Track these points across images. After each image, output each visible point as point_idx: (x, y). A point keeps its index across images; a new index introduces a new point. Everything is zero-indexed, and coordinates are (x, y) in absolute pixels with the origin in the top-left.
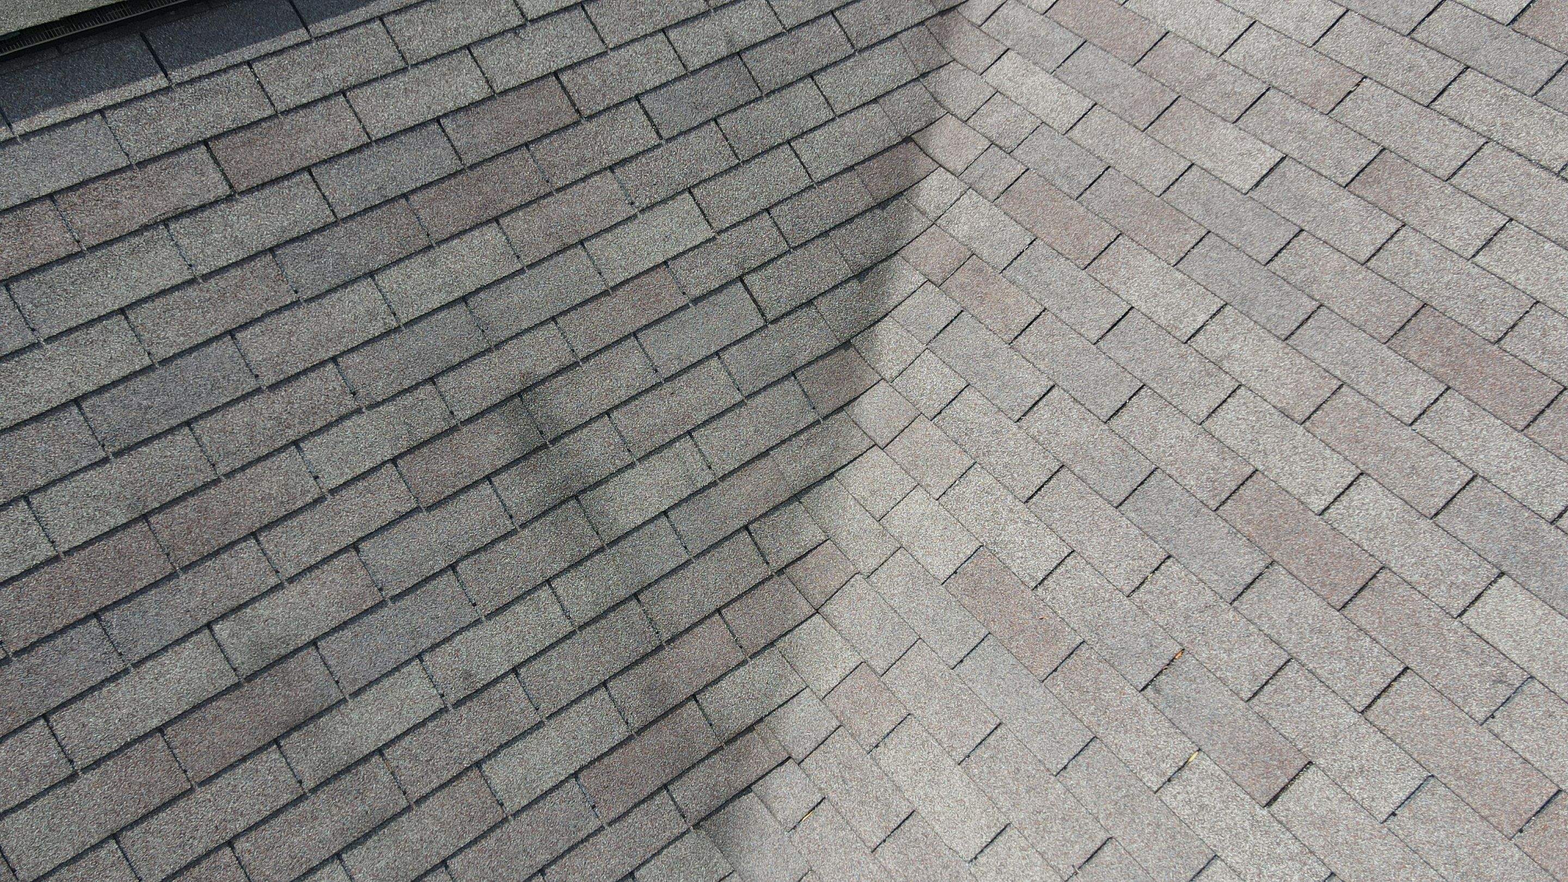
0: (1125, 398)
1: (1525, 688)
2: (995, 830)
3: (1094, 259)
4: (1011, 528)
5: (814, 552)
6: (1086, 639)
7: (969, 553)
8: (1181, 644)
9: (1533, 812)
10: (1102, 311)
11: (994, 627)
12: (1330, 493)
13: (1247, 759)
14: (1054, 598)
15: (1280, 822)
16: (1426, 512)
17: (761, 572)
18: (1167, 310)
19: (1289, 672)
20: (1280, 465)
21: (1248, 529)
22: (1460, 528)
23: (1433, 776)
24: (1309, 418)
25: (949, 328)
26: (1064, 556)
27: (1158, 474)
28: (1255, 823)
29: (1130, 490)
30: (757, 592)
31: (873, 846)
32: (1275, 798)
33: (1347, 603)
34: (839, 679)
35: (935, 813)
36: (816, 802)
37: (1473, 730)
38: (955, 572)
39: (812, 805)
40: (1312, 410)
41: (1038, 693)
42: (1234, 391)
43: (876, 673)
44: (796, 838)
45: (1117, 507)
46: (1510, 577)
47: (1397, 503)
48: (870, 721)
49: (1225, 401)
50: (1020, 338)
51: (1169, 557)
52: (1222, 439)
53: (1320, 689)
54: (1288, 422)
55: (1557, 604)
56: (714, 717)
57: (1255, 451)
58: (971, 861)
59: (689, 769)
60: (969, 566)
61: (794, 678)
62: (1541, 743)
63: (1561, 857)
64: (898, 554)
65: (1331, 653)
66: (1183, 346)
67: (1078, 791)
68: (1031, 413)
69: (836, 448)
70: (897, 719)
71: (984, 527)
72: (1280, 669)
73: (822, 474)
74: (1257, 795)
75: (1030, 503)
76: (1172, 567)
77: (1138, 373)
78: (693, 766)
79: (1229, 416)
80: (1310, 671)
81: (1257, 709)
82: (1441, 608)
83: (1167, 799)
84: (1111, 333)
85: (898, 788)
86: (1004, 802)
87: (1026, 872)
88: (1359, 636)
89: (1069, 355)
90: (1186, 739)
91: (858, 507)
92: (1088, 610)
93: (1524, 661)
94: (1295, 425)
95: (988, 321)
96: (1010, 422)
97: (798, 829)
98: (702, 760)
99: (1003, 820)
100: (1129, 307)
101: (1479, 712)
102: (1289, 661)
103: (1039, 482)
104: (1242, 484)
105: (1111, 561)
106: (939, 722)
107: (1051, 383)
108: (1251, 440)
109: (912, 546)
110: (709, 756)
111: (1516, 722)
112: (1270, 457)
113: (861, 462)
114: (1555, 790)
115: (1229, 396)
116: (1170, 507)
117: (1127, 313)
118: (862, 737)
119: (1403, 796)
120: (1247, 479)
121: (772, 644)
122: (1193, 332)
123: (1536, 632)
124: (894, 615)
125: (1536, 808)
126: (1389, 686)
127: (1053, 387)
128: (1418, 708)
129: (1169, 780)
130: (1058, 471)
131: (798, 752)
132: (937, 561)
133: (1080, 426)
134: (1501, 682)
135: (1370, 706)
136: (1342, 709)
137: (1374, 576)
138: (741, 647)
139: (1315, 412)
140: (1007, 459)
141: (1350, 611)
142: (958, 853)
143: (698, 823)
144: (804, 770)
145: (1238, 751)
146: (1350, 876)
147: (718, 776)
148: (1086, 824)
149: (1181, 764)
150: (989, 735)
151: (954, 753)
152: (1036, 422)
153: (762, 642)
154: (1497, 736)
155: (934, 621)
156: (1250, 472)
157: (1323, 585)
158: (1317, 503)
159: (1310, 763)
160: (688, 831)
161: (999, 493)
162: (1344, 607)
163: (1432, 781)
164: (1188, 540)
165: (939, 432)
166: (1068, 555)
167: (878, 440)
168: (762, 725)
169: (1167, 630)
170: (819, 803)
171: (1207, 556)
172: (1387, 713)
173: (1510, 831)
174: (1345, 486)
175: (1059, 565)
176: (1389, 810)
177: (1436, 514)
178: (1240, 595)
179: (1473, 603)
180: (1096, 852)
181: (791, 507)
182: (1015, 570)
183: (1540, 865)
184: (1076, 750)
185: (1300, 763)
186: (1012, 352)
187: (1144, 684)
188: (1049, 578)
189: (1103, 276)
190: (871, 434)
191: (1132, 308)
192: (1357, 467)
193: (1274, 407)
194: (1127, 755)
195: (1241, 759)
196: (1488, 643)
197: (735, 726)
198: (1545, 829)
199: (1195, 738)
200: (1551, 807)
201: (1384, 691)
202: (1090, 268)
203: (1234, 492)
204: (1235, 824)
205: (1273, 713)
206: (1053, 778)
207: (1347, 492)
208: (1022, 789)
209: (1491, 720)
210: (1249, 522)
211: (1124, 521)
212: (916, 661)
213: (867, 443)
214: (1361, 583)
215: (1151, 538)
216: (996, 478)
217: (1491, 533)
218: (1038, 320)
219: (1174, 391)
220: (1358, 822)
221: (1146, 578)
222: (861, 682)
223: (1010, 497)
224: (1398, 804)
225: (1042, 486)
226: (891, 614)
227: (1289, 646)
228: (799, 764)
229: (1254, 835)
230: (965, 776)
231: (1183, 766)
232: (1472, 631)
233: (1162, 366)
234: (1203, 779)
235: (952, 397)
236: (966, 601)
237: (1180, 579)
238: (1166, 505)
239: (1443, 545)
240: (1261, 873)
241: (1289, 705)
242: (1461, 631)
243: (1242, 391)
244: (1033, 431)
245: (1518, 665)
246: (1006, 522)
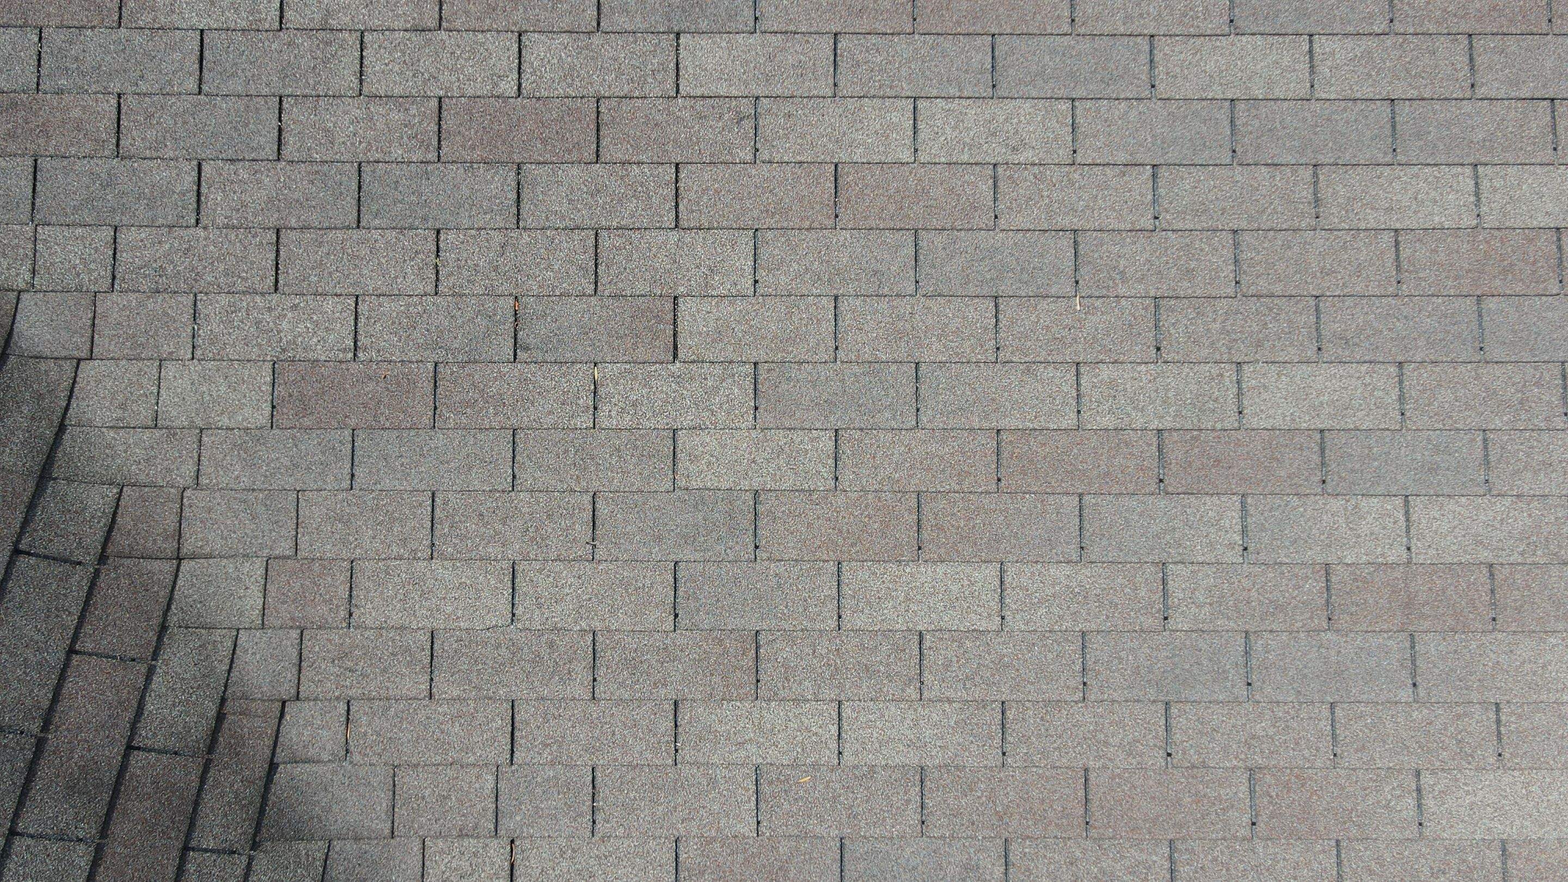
0: (275, 123)
1: (759, 110)
2: (507, 579)
3: (120, 8)
4: (285, 325)
5: (120, 511)
6: (436, 360)
7: (268, 379)
8: (511, 295)
9: (833, 196)
10: (177, 56)
11: (352, 422)
12: (511, 70)
13: (632, 338)
14: (379, 351)
15: (693, 362)
16: (590, 28)
17: (79, 579)
18: (236, 10)
19: (605, 242)
20: (454, 79)
21: (478, 153)
22: (622, 21)
23: (757, 230)
24: (441, 18)
25: (39, 188)
26: (352, 308)
27: (366, 168)
28: (677, 378)
29: (355, 202)
30: (97, 598)
31: (426, 693)
32: (675, 347)
33: (598, 151)
34: (261, 595)
35: (450, 616)
36: (344, 712)
37: (754, 172)
38: (273, 407)
39: (343, 719)
40: (437, 9)
41: (440, 439)
42: (362, 42)
43: (289, 557)
44: (357, 758)
45: (358, 227)
46: (685, 32)
47: (565, 38)
48: (325, 601)
49: (362, 57)
50: (122, 142)
51: (438, 232)
52: (389, 94)
53: (635, 236)
54: (429, 35)
55: (729, 27)
56: (172, 743)
57: (425, 82)
58: (512, 620)
59: (195, 810)
60: (280, 390)
61: (217, 635)
62: (799, 141)
63: (872, 211)
64: (205, 439)
65: (620, 200)
66: (281, 34)
67: (540, 484)
68: (203, 206)
69: (41, 397)
70: (343, 577)
71: (259, 345)
72: (596, 247)
73: (49, 433)
74: (662, 357)
75: (281, 288)
76: (448, 238)
77: (265, 91)
78: (196, 804)
79: (377, 68)
80: (617, 229)
81: (607, 293)
82: (661, 97)
83: (606, 424)
84: (204, 71)
85: (402, 628)
86: (492, 550)
87: (560, 584)
88: (626, 170)
89: (185, 123)
90: (579, 366)
91: (122, 432)
92: (416, 334)
93: (743, 91)
94: (435, 33)
95: (73, 150)
96: (192, 231)
97: (352, 748)
98: (200, 789)
99: (506, 565)
100: (198, 33)
101: (746, 154)
102: (597, 234)
103: (271, 263)
104: (440, 119)
105: (396, 277)
106: (382, 543)
107: (195, 163)
108: (414, 75)
109: (211, 420)
110: (203, 779)
111: (773, 140)
112: (441, 77)
113: (82, 389)
114: (833, 167)
115: (362, 50)
116: (400, 188)
117: (202, 40)
118: (330, 620)
119: (751, 263)
120: (440, 112)
121: (163, 628)
122: (278, 13)
123: (733, 62)
124: (255, 494)
125: (833, 191)
126: (677, 189)
127: (199, 166)
128: (707, 189)
129: (595, 408)
130: (278, 238)
131: (287, 690)
132: (247, 411)
133: (259, 182)
134: (741, 119)
135: (677, 217)
136: (661, 237)
137: (598, 112)
138: (133, 660)
139: (441, 9)
140: (222, 267)
141: (605, 156)
142: (497, 626)
143: (254, 842)
144: (308, 699)
145: (621, 338)
146: (767, 354)
147: (232, 786)
148: (568, 503)
149: (593, 387)
150: (433, 511)
151: (419, 555)
152: (215, 210)
153: (152, 636)
154: (770, 162)
155: (296, 466)
156: (437, 104)
157: (570, 151)
158: (508, 86)
159: (676, 298)
160: (251, 859)
161: (245, 304)
162: (598, 156)
163: (759, 233)
164: (440, 205)
165: (132, 296)
166: (357, 304)
167: (76, 354)
168: (229, 704)
169: (491, 293)
170: (349, 710)
171: (467, 206)
172: (693, 211)
173: (830, 223)
174: (516, 55)
175: (356, 319)
176: (751, 282)
177: (599, 24)
178: (518, 215)
179: (678, 75)
180: (594, 515)
181: (49, 491)
182: (323, 358)
183: (865, 229)
184: (510, 455)
185: (669, 306)
186: (128, 163)
187: (512, 353)
188: (359, 337)
189: (146, 19)
190: (64, 353)
191: (202, 31)
192: (512, 32)
193: (406, 30)
194: (548, 421)
195: (629, 341)
196: (711, 97)
197: (200, 731)
198: (849, 201)
199: (585, 359)
200: (840, 181)
201: (677, 196)
202: (124, 21)
203: (440, 132)
204: (667, 394)
205: (620, 285)
206: (513, 494)
207: (523, 60)
208: (499, 527)
209: (758, 153)
210: (473, 148)
211: (376, 234)
212: (313, 513)
213: (68, 366)
214: (593, 126)
215: (411, 228)
216: (229, 293)
217: (645, 8)
218: (123, 111)
219: (311, 82)
220: (740, 310)
221: (437, 265)
222: (284, 578)
223: (258, 299)
224: (753, 272)
225: (277, 264)
226: (251, 496)
227: (587, 222)
228: (298, 698)
229: (685, 389)
230: (446, 563)
231: (595, 388)
232: (695, 97)
233: (280, 68)
234: (617, 384)
235: (111, 253)
236: (307, 422)
237: (462, 243)
238: (396, 189)
239: (623, 46)
240: (712, 411)
241: (625, 269)
242: (688, 103)
243: (368, 37)
244: (220, 221)
245: (742, 97)
246: (275, 323)
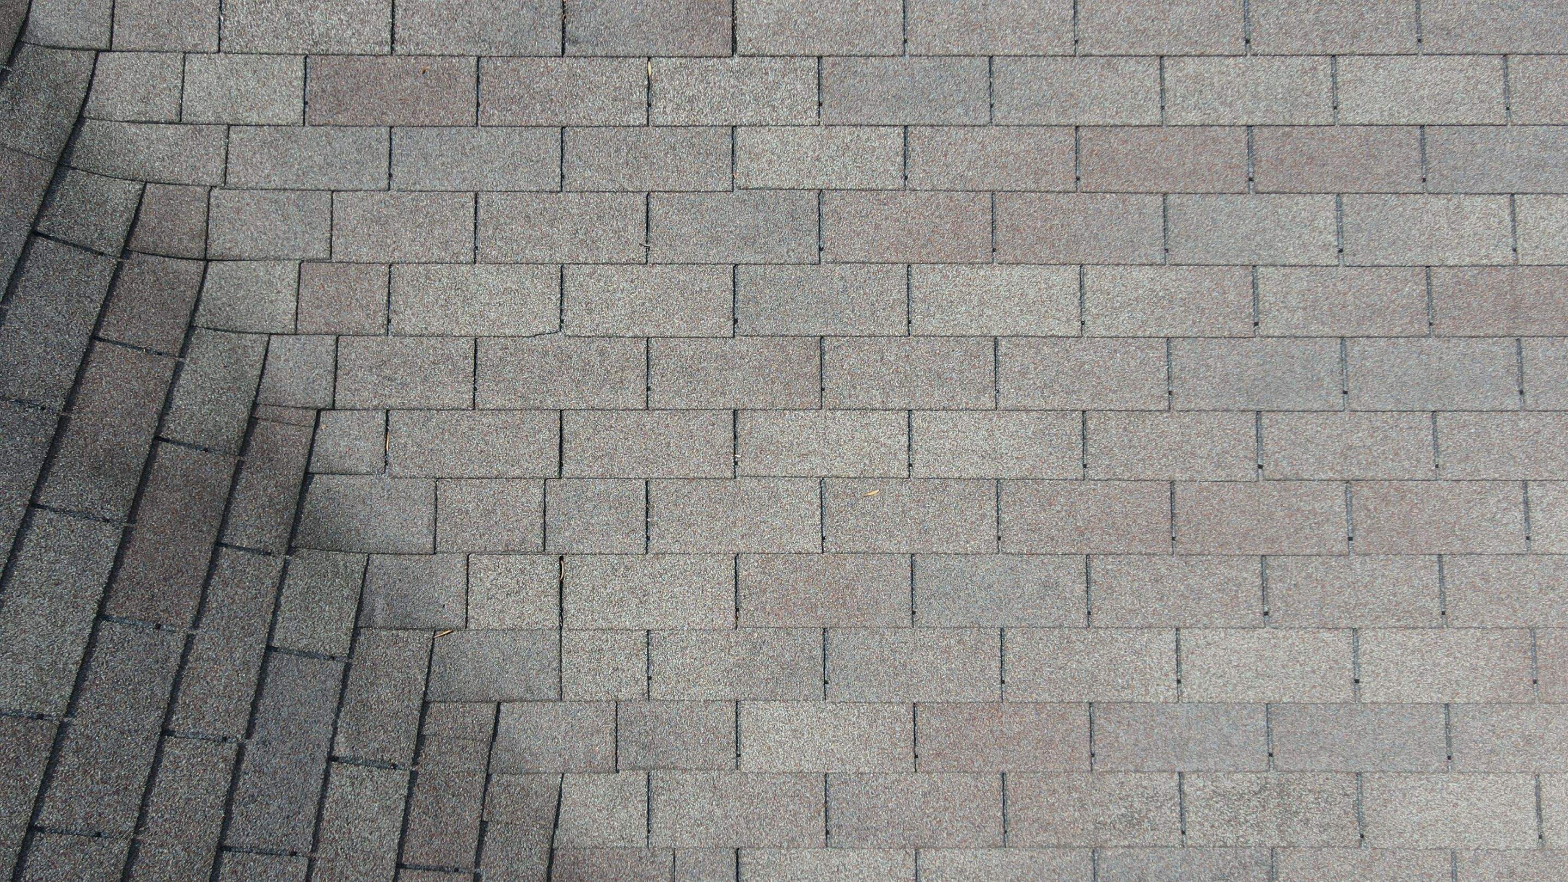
2: (555, 283)
4: (317, 16)
5: (142, 209)
6: (479, 53)
7: (300, 74)
11: (390, 119)
13: (688, 30)
14: (417, 44)
15: (752, 56)
30: (121, 289)
31: (469, 403)
32: (734, 41)
34: (294, 299)
35: (494, 322)
36: (382, 422)
38: (305, 103)
39: (382, 429)
41: (482, 137)
43: (323, 261)
44: (396, 469)
48: (361, 306)
56: (202, 440)
58: (561, 327)
59: (227, 508)
60: (313, 86)
61: (247, 340)
64: (233, 135)
67: (590, 184)
69: (56, 87)
70: (381, 282)
71: (290, 38)
78: (229, 502)
83: (661, 120)
85: (444, 335)
86: (540, 254)
87: (611, 289)
90: (632, 60)
91: (144, 127)
92: (457, 26)
97: (391, 460)
98: (232, 489)
99: (554, 269)
106: (422, 246)
109: (239, 116)
110: (235, 480)
113: (101, 82)
118: (367, 326)
121: (191, 329)
124: (287, 194)
129: (649, 105)
131: (321, 397)
132: (277, 107)
138: (160, 354)
142: (544, 333)
143: (290, 547)
144: (344, 409)
147: (265, 489)
148: (620, 203)
149: (646, 83)
150: (476, 213)
151: (462, 258)
153: (179, 332)
155: (330, 165)
160: (286, 562)
167: (96, 45)
168: (261, 410)
170: (387, 420)
175: (393, 11)
182: (358, 51)
184: (558, 154)
187: (559, 47)
188: (396, 30)
190: (82, 44)
194: (599, 118)
197: (232, 431)
199: (637, 53)
204: (725, 89)
206: (560, 195)
208: (546, 228)
212: (349, 215)
213: (86, 57)
222: (317, 282)
226: (282, 196)
228: (333, 408)
229: (744, 84)
230: (489, 267)
231: (649, 84)
234: (672, 79)
236: (341, 119)
240: (773, 107)
246: (306, 14)
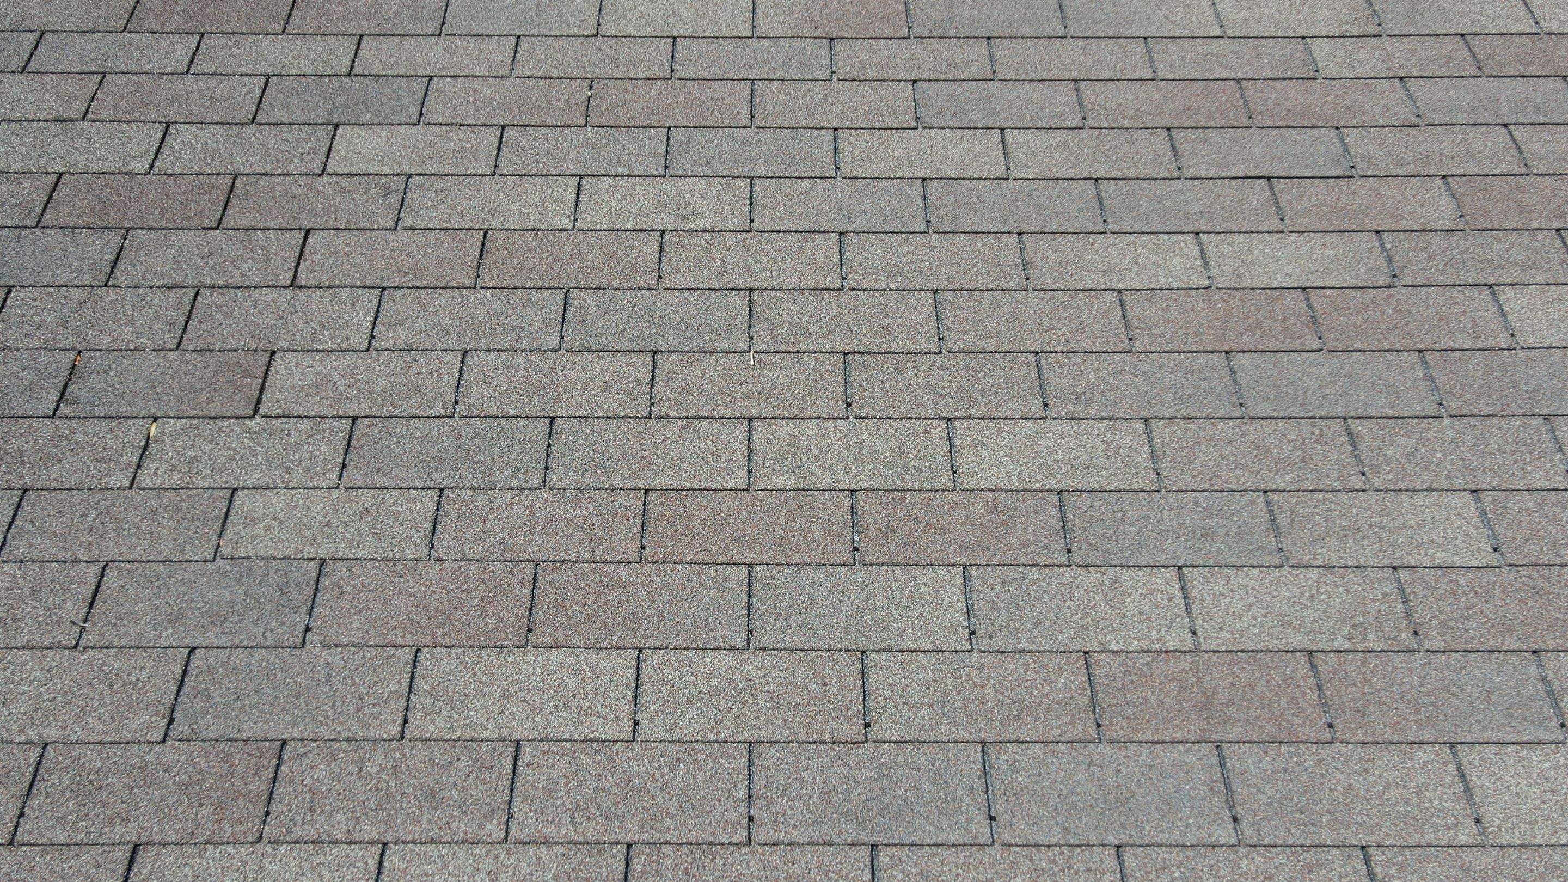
1: (409, 185)
8: (73, 349)
9: (478, 258)
12: (148, 152)
16: (244, 121)
19: (203, 300)
20: (82, 158)
21: (84, 221)
22: (280, 116)
23: (384, 288)
24: (87, 111)
28: (255, 435)
33: (221, 219)
37: (392, 237)
40: (86, 104)
46: (344, 124)
47: (216, 128)
51: (10, 289)
53: (241, 294)
54: (68, 125)
55: (392, 120)
57: (49, 161)
62: (448, 211)
63: (520, 272)
65: (233, 262)
72: (194, 303)
74: (240, 411)
76: (18, 294)
80: (223, 287)
81: (191, 348)
82: (305, 174)
88: (249, 235)
93: (395, 169)
94: (76, 123)
101: (387, 222)
102: (198, 292)
104: (53, 192)
108: (39, 156)
111: (419, 211)
112: (69, 158)
114: (482, 233)
119: (370, 319)
120: (56, 185)
123: (390, 146)
125: (478, 254)
126: (302, 252)
128: (337, 251)
134: (389, 193)
135: (295, 276)
136: (272, 294)
137: (232, 187)
139: (90, 105)
141: (229, 223)
145: (195, 392)
146: (370, 408)
154: (412, 229)
156: (55, 179)
157: (189, 219)
158: (140, 166)
159: (273, 352)
162: (220, 223)
163: (386, 293)
164: (22, 264)
169: (50, 347)
171: (53, 265)
172: (314, 271)
173: (469, 282)
174: (158, 142)
176: (366, 337)
177: (255, 117)
178: (111, 274)
179: (328, 157)
180: (97, 590)
183: (509, 288)
185: (264, 359)
192: (160, 123)
193: (46, 121)
195: (204, 396)
196: (360, 175)
198: (494, 263)
200: (488, 246)
201: (300, 258)
203: (48, 202)
205: (210, 340)
207: (163, 144)
209: (400, 222)
210: (81, 215)
214: (223, 198)
217: (307, 105)
220: (348, 365)
224: (371, 327)
227: (190, 281)
232: (341, 175)
237: (35, 300)
239: (275, 135)
241: (221, 324)
242: (334, 179)
245: (393, 175)
